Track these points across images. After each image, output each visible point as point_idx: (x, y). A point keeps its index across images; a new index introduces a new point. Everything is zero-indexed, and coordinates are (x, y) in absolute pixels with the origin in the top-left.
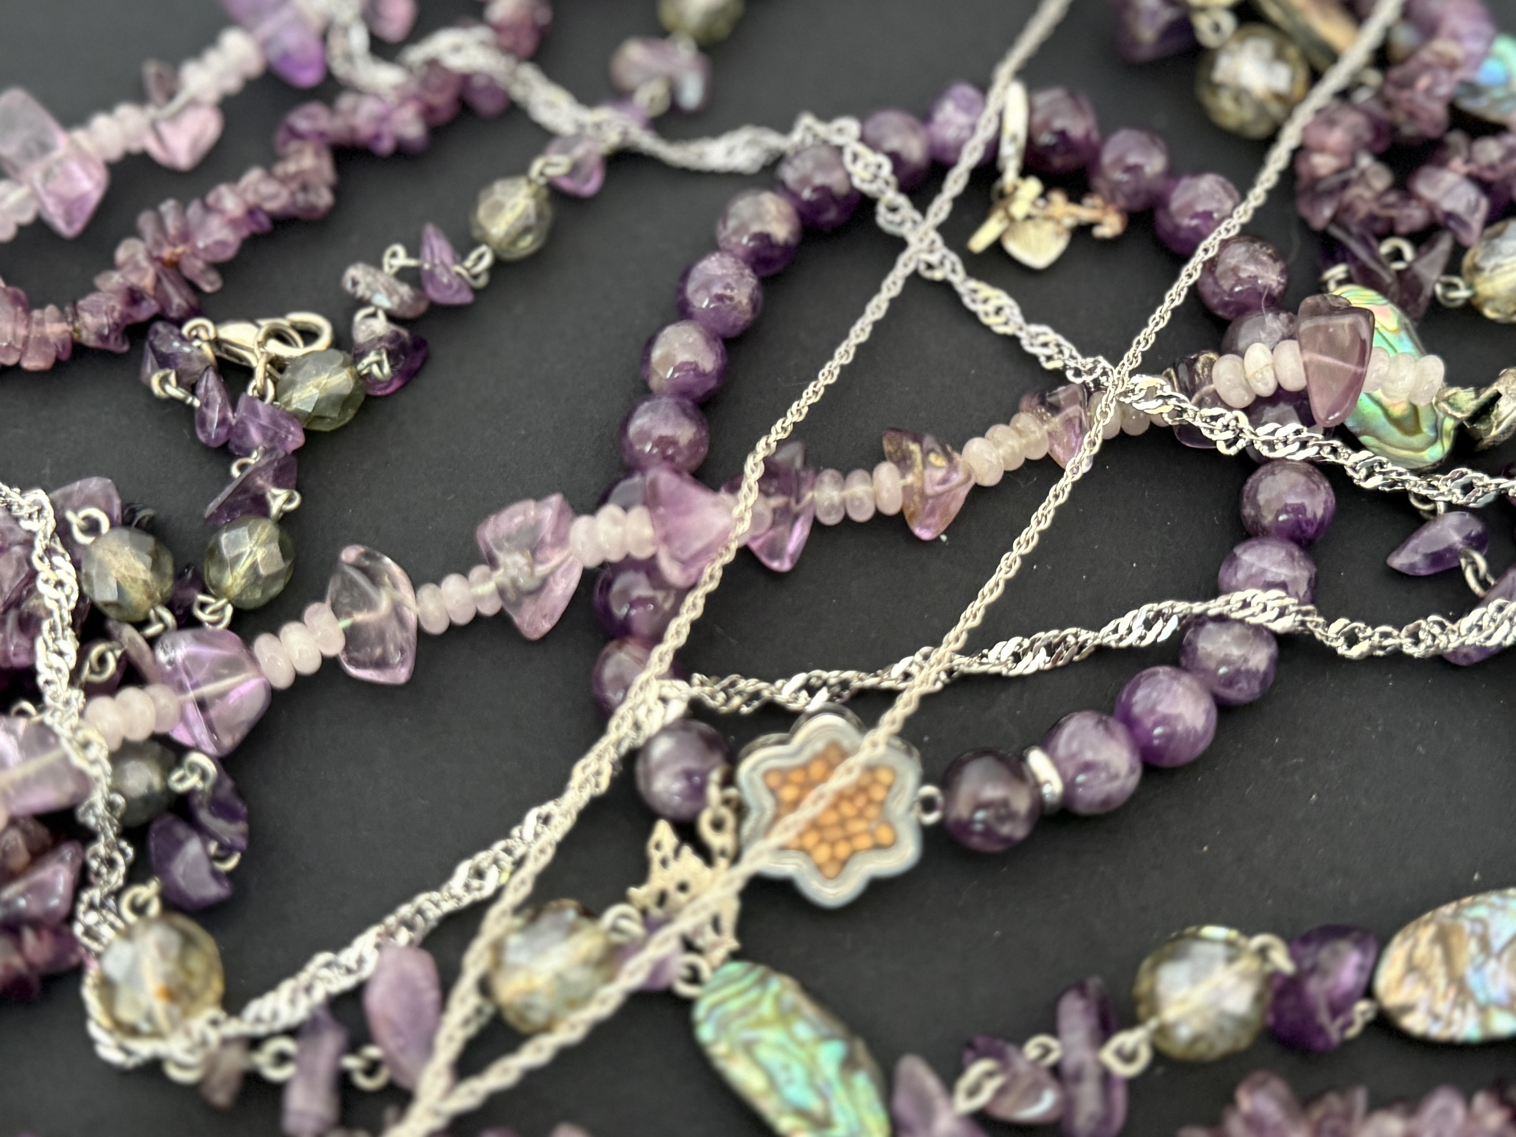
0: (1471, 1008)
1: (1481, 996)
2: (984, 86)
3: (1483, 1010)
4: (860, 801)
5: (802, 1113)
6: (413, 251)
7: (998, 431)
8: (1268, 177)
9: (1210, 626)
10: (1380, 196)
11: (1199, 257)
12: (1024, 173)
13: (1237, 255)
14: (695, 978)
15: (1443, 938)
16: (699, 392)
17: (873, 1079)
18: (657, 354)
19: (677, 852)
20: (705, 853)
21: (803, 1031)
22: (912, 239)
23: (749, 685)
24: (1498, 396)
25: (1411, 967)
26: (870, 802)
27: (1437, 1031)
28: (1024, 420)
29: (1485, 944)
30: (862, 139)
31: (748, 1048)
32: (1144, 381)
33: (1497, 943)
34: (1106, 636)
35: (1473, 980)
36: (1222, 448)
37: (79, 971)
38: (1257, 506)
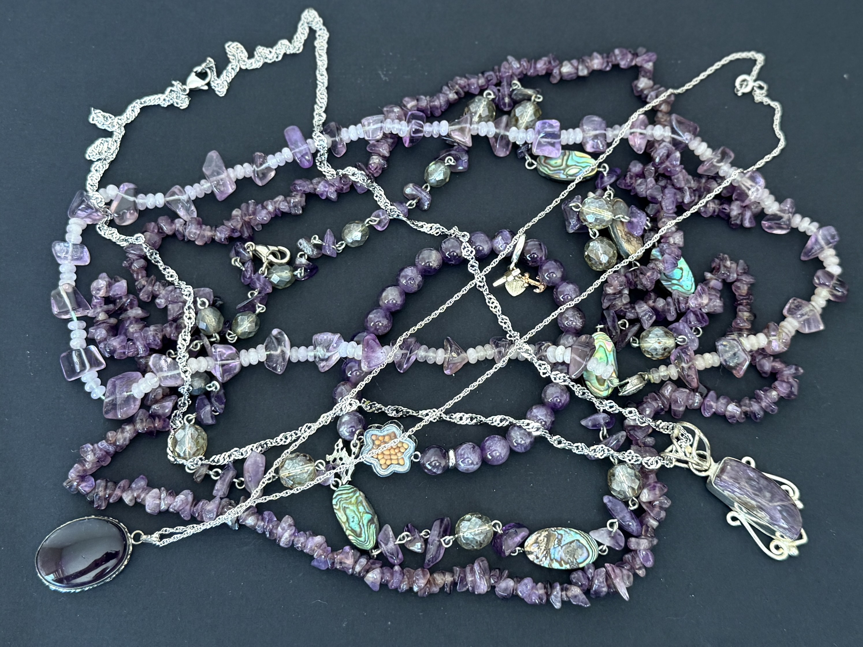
0: (548, 558)
1: (552, 556)
2: (513, 234)
3: (551, 560)
4: (397, 451)
5: (353, 531)
6: (322, 238)
7: (479, 348)
8: (591, 290)
9: (516, 428)
10: (624, 305)
11: (558, 311)
12: (517, 265)
13: (570, 313)
14: (337, 485)
15: (548, 537)
16: (393, 310)
17: (376, 527)
18: (384, 294)
19: (342, 449)
20: (349, 452)
21: (361, 509)
22: (476, 277)
23: (378, 406)
24: (628, 383)
25: (536, 542)
26: (400, 451)
27: (536, 561)
28: (487, 346)
29: (560, 541)
30: (469, 241)
31: (345, 509)
32: (527, 346)
33: (563, 543)
34: (488, 420)
35: (552, 551)
36: (541, 374)
37: (168, 433)
38: (545, 396)
